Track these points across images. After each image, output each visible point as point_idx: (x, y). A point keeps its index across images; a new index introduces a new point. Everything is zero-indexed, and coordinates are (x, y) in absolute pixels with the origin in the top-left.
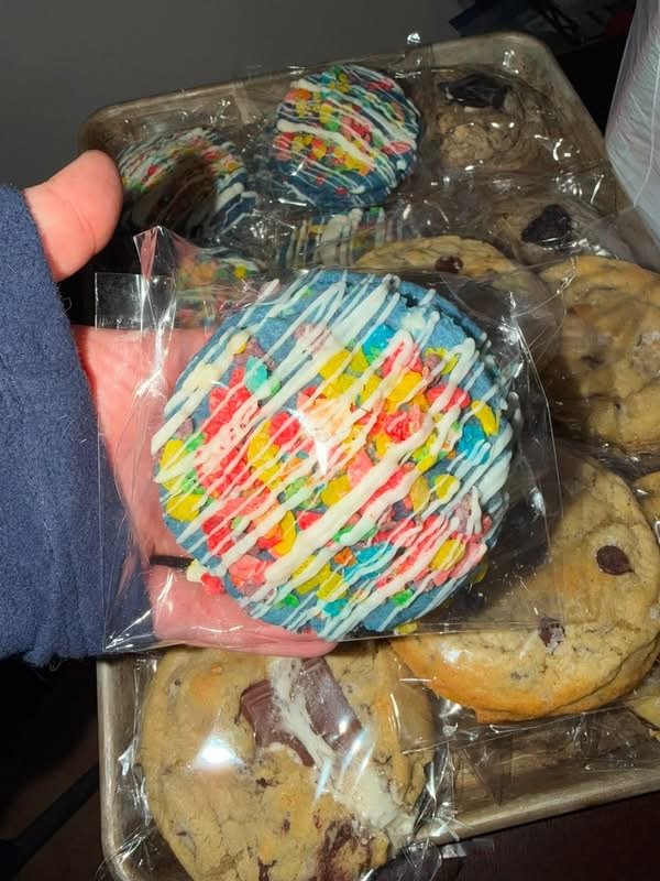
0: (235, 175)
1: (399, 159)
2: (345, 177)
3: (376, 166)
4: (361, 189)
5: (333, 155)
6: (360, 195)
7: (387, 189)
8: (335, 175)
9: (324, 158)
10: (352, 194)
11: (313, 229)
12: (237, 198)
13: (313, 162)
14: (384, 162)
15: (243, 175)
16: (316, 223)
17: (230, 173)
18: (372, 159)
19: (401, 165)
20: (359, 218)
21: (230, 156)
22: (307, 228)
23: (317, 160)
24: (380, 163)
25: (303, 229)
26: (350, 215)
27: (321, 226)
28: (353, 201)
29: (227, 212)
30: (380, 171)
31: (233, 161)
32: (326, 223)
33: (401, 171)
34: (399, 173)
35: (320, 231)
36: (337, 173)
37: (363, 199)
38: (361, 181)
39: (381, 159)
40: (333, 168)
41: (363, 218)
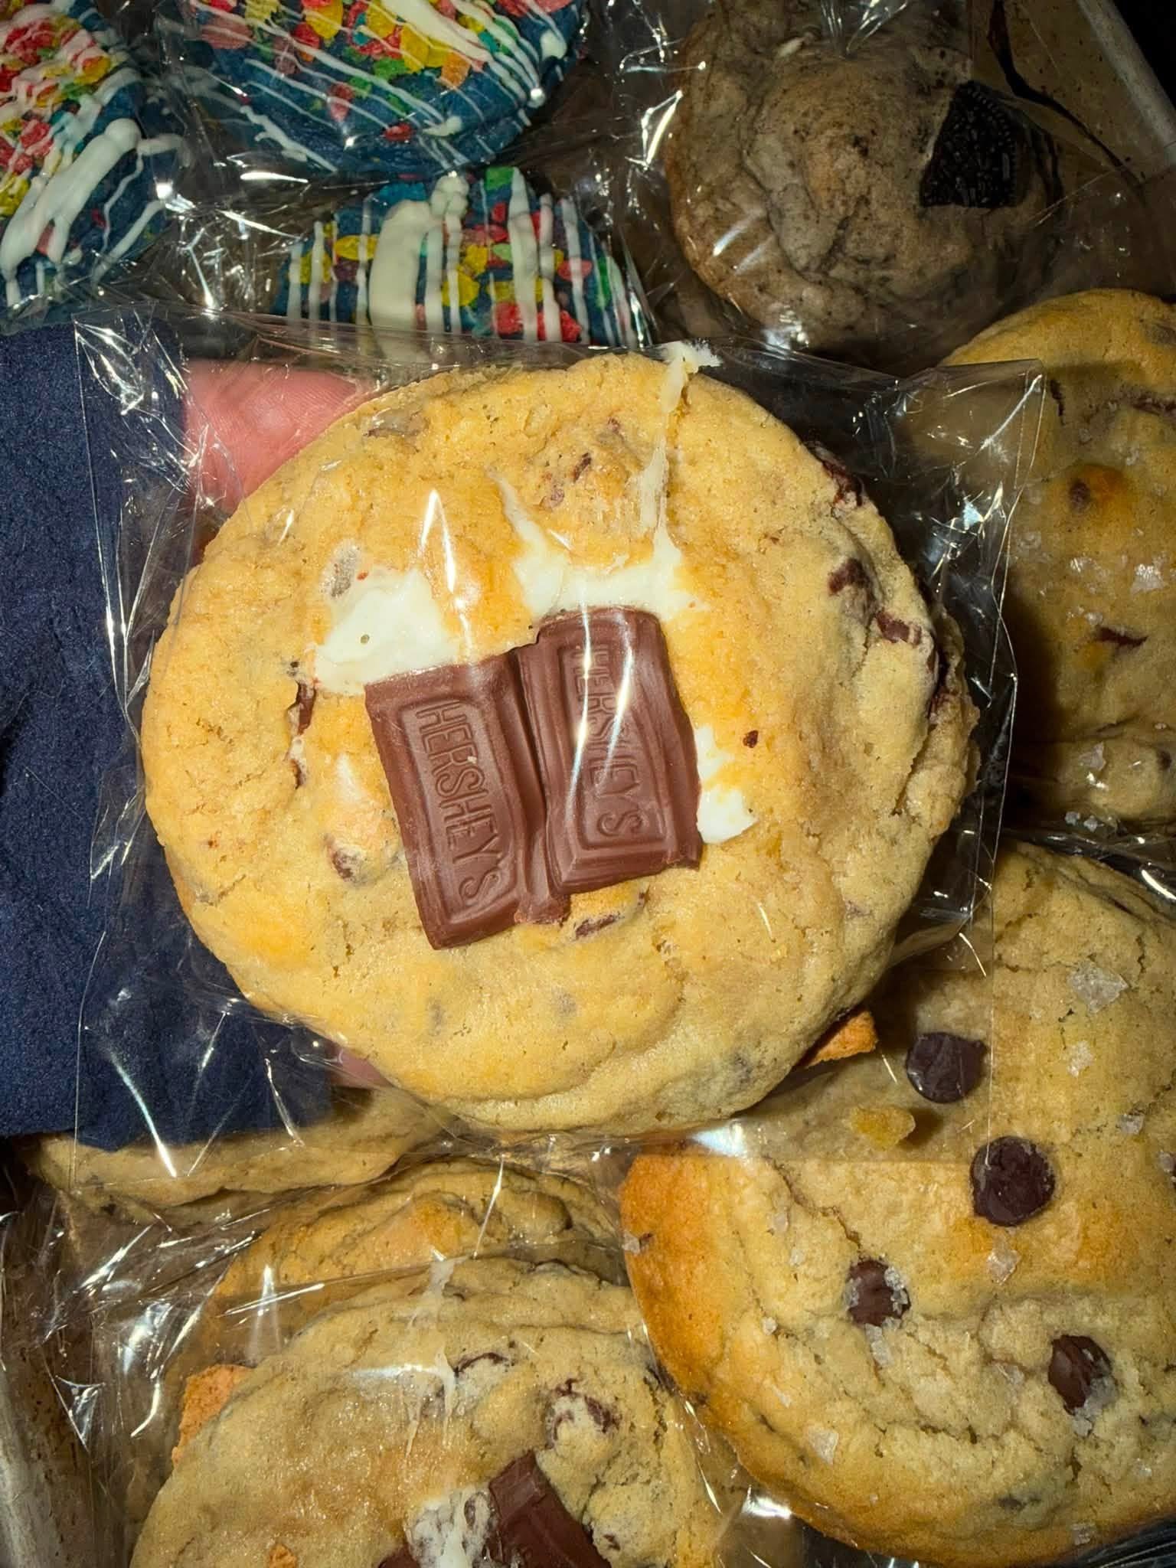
0: (106, 94)
1: (546, 28)
2: (403, 94)
3: (484, 56)
4: (454, 124)
5: (363, 29)
6: (452, 138)
7: (522, 114)
8: (376, 89)
9: (339, 36)
10: (430, 138)
11: (345, 248)
12: (127, 161)
13: (313, 52)
14: (508, 42)
15: (130, 89)
16: (350, 229)
17: (92, 88)
18: (471, 35)
19: (553, 45)
20: (460, 205)
21: (82, 37)
22: (328, 247)
23: (321, 46)
24: (494, 46)
25: (318, 251)
26: (436, 197)
27: (363, 238)
28: (436, 154)
29: (107, 207)
30: (497, 69)
31: (95, 53)
32: (376, 229)
33: (553, 61)
34: (546, 69)
35: (363, 256)
36: (383, 83)
37: (459, 147)
38: (449, 104)
39: (497, 32)
40: (368, 66)
41: (471, 200)
